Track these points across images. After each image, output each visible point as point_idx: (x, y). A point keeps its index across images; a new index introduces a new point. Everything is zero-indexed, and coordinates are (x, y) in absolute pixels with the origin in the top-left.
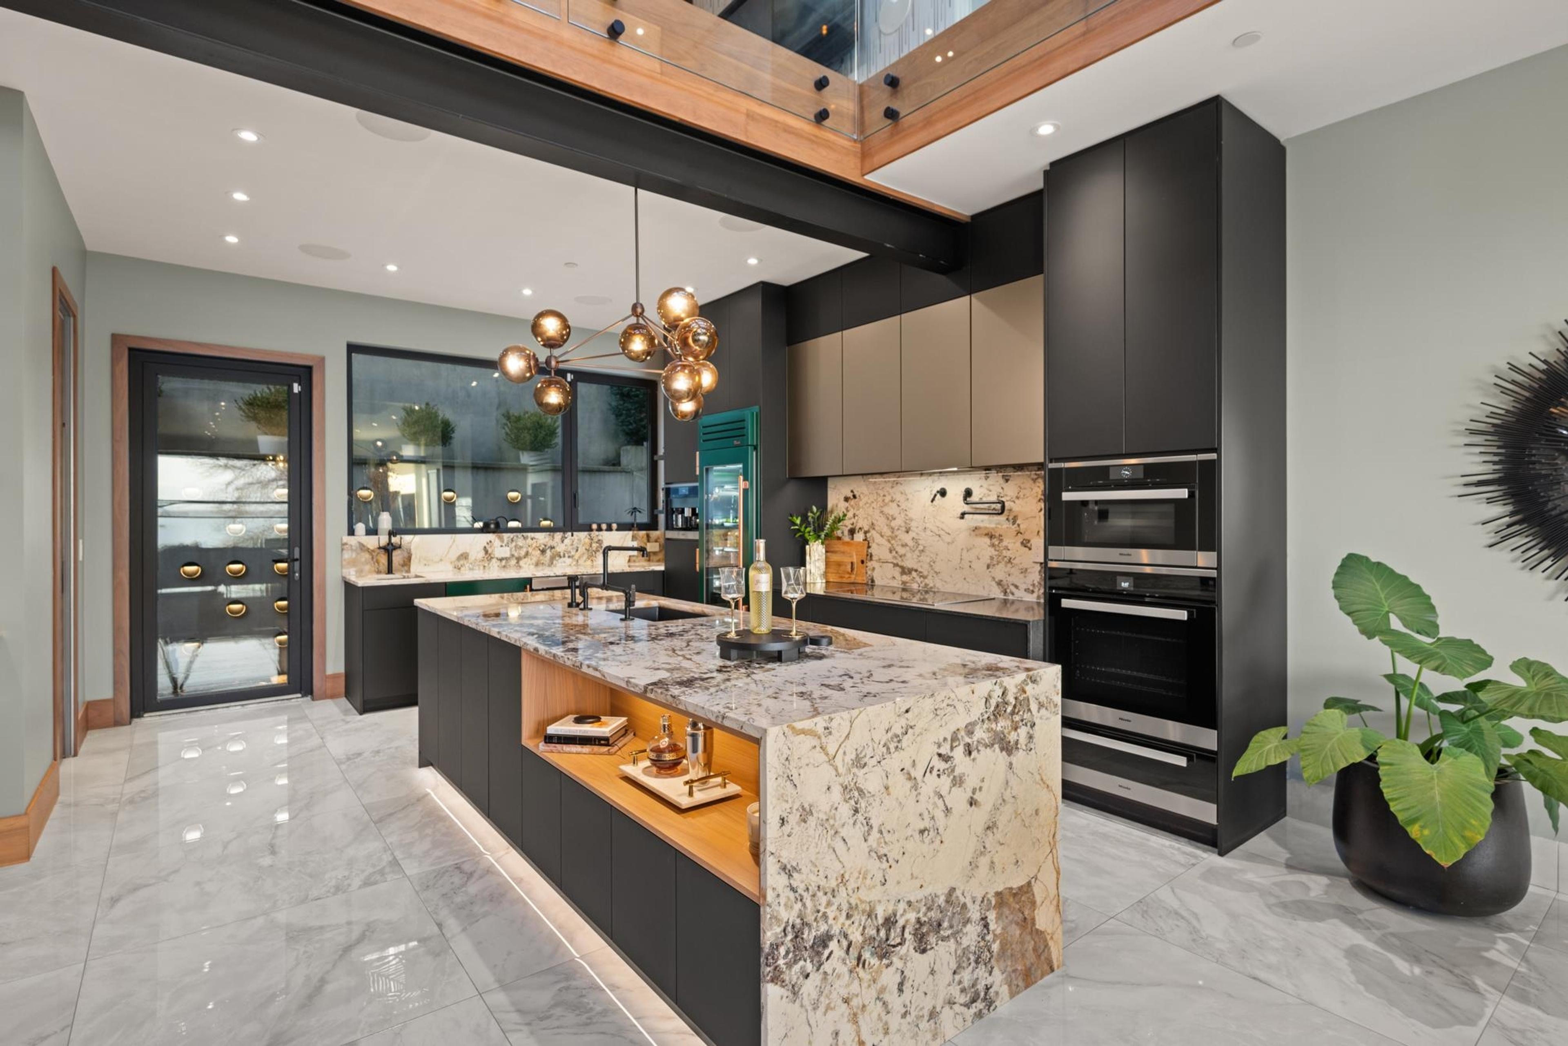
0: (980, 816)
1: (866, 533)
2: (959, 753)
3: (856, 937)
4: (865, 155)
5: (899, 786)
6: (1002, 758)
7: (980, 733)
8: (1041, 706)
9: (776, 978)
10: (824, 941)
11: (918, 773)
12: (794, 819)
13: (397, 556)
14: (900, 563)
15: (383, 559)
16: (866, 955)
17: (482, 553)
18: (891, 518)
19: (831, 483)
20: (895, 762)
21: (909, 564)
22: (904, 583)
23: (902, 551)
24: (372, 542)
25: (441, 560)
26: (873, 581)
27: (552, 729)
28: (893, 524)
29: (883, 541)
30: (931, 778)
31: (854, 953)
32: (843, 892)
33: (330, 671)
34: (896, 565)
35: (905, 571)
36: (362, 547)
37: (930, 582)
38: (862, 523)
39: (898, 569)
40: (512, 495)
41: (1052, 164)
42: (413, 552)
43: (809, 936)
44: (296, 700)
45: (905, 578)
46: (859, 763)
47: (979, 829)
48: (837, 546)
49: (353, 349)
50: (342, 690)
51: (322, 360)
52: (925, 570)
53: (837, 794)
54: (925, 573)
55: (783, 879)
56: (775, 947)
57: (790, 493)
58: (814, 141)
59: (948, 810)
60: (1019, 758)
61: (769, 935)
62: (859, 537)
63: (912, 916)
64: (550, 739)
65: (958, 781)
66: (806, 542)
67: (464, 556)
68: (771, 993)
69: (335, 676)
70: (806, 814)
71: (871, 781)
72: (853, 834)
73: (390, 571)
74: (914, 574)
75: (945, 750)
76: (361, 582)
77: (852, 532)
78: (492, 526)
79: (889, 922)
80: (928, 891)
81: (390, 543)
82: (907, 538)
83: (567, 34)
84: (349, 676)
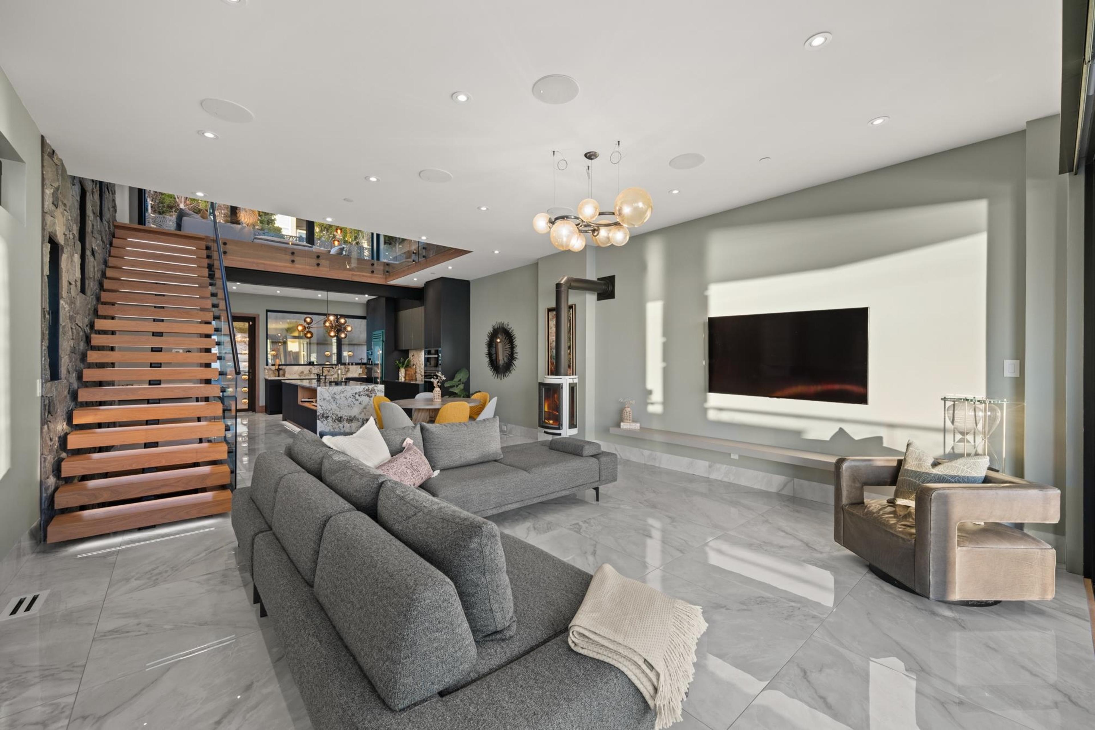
0: (362, 406)
1: (416, 365)
2: (357, 396)
3: (334, 418)
4: (386, 279)
5: (344, 399)
6: (368, 398)
7: (362, 393)
8: (378, 391)
9: (319, 419)
10: (328, 417)
11: (348, 397)
12: (322, 400)
13: (281, 372)
15: (277, 373)
16: (336, 421)
17: (308, 372)
18: (420, 361)
19: (410, 352)
20: (342, 395)
23: (421, 370)
24: (273, 368)
25: (295, 373)
27: (303, 400)
29: (419, 368)
30: (350, 399)
31: (333, 420)
32: (331, 411)
33: (261, 404)
36: (270, 369)
38: (415, 363)
39: (421, 375)
41: (426, 282)
42: (287, 370)
43: (325, 416)
44: (250, 413)
46: (335, 394)
47: (362, 408)
49: (268, 311)
50: (264, 410)
51: (259, 315)
53: (330, 398)
55: (320, 407)
56: (319, 416)
58: (371, 277)
59: (354, 404)
60: (372, 399)
61: (318, 414)
63: (346, 418)
64: (302, 402)
65: (357, 400)
67: (302, 372)
68: (318, 421)
69: (262, 406)
70: (324, 399)
71: (337, 397)
72: (334, 404)
73: (279, 376)
75: (354, 395)
76: (269, 379)
77: (413, 365)
79: (341, 417)
80: (350, 415)
81: (279, 368)
83: (307, 267)
84: (266, 406)
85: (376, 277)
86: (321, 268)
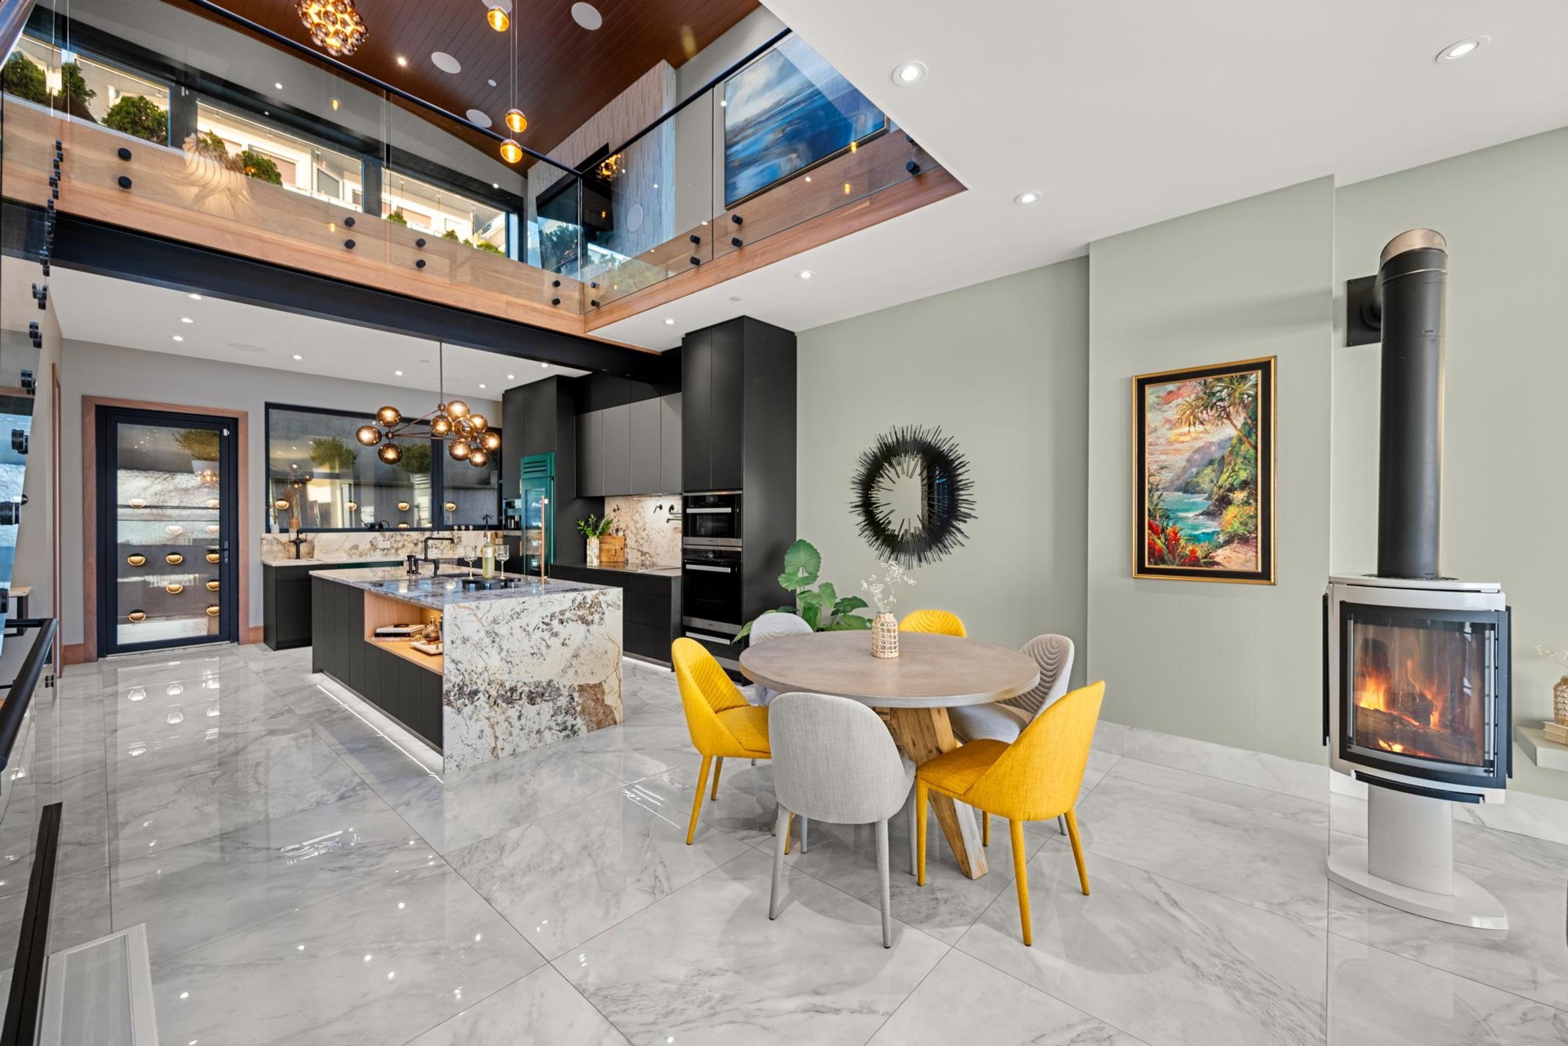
0: (568, 652)
1: (624, 531)
2: (555, 623)
3: (493, 693)
4: (586, 322)
5: (519, 633)
6: (583, 627)
7: (568, 615)
8: (609, 605)
9: (449, 704)
10: (476, 692)
11: (530, 629)
12: (459, 642)
13: (303, 548)
14: (641, 549)
15: (293, 549)
16: (499, 701)
17: (369, 545)
18: (636, 522)
19: (607, 501)
20: (516, 623)
21: (645, 550)
22: (642, 561)
23: (641, 542)
24: (284, 537)
25: (338, 550)
26: (627, 560)
27: (379, 631)
28: (638, 526)
29: (633, 536)
30: (538, 633)
31: (492, 700)
32: (486, 674)
33: (252, 625)
34: (639, 550)
35: (643, 554)
36: (277, 541)
37: (654, 560)
38: (622, 525)
39: (640, 553)
40: (402, 505)
41: (687, 334)
42: (316, 544)
43: (467, 690)
44: (226, 645)
45: (643, 558)
46: (495, 621)
47: (569, 656)
48: (608, 539)
49: (269, 406)
50: (262, 637)
51: (246, 414)
52: (652, 552)
53: (482, 634)
54: (652, 555)
55: (453, 666)
56: (449, 692)
57: (578, 506)
58: (551, 315)
59: (548, 646)
60: (593, 628)
61: (446, 687)
62: (621, 534)
63: (526, 689)
64: (377, 635)
65: (556, 635)
66: (587, 537)
67: (356, 547)
68: (447, 710)
69: (256, 629)
70: (465, 641)
71: (503, 630)
72: (494, 652)
73: (298, 557)
74: (647, 555)
75: (547, 620)
76: (275, 563)
77: (617, 530)
78: (377, 527)
79: (513, 690)
80: (536, 679)
81: (298, 538)
82: (644, 534)
83: (390, 267)
84: (266, 628)
85: (562, 317)
86: (426, 274)
